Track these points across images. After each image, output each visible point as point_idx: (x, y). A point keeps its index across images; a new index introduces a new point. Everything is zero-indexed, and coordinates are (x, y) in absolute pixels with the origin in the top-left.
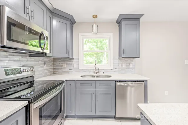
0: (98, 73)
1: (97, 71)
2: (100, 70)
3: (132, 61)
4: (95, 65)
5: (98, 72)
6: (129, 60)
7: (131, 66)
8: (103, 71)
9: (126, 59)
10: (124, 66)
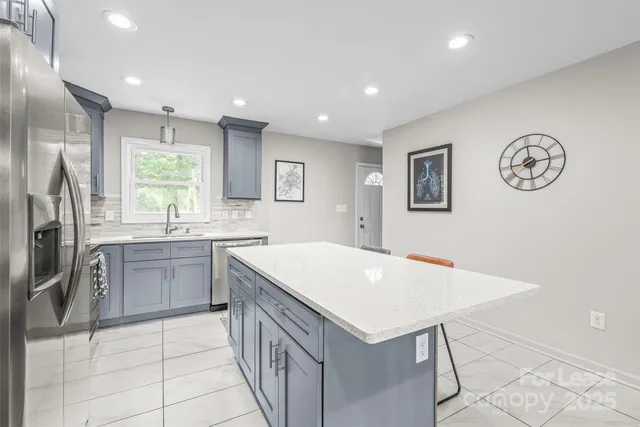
0: (173, 232)
1: (170, 227)
2: (179, 226)
3: (251, 206)
5: (175, 230)
6: (244, 204)
7: (249, 215)
8: (188, 226)
9: (240, 203)
10: (234, 215)
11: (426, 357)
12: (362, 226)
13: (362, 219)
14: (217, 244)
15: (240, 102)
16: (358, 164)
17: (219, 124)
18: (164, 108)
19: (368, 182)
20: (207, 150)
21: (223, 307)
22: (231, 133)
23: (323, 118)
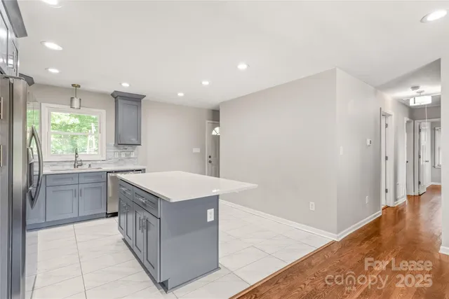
0: (79, 167)
1: (77, 164)
2: (83, 163)
3: (134, 149)
4: (77, 154)
5: (81, 165)
6: (129, 148)
7: (133, 155)
8: (90, 163)
9: (126, 147)
10: (123, 156)
11: (213, 219)
12: (210, 162)
13: (210, 157)
14: (110, 174)
15: (125, 85)
16: (208, 121)
17: (112, 95)
18: (73, 85)
19: (214, 133)
20: (104, 112)
21: (115, 215)
22: (120, 101)
23: (181, 94)
